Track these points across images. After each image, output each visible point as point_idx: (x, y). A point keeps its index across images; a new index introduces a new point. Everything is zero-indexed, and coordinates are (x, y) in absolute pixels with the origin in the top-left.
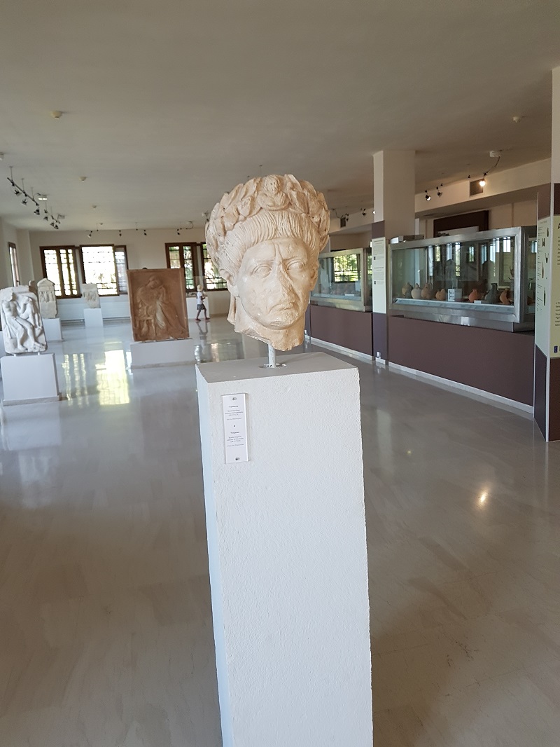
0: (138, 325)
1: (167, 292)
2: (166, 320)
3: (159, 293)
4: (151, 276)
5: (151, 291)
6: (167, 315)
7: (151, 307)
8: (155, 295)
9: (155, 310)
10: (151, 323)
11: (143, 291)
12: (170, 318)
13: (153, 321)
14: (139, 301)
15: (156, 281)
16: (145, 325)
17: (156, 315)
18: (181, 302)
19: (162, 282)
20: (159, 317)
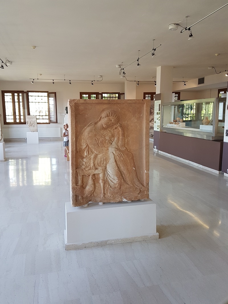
0: (80, 183)
1: (123, 135)
2: (120, 174)
3: (113, 136)
4: (103, 110)
5: (102, 132)
6: (122, 168)
7: (100, 156)
8: (107, 138)
9: (106, 160)
10: (99, 179)
11: (91, 131)
12: (125, 172)
13: (101, 176)
14: (84, 147)
15: (111, 118)
16: (90, 182)
17: (106, 168)
18: (141, 148)
19: (118, 120)
20: (111, 170)
